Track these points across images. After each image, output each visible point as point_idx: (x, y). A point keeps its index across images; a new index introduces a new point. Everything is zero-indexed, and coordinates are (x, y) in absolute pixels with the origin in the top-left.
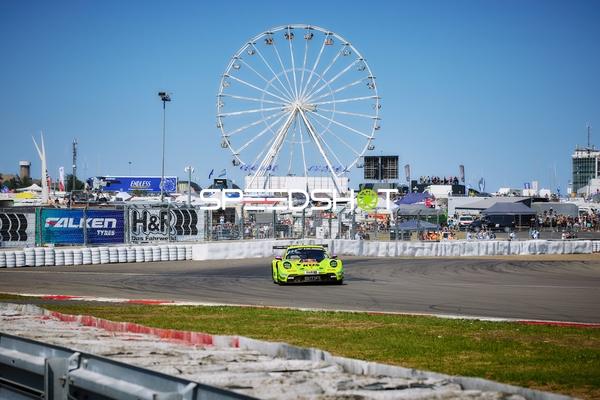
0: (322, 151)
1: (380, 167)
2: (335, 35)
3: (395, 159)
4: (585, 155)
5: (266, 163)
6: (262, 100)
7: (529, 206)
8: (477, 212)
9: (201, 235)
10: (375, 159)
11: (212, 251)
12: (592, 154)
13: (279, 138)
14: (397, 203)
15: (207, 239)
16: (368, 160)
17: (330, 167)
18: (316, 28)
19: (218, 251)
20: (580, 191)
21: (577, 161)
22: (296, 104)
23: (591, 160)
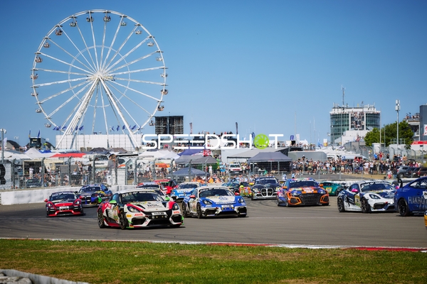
0: (119, 112)
1: (168, 124)
2: (129, 18)
3: (180, 118)
4: (340, 111)
5: (73, 124)
6: (70, 73)
7: (287, 154)
8: (244, 160)
9: (9, 184)
10: (164, 119)
11: (17, 197)
12: (346, 111)
13: (82, 106)
14: (180, 155)
15: (14, 188)
16: (158, 119)
17: (127, 127)
18: (113, 12)
19: (22, 197)
20: (336, 141)
21: (334, 116)
22: (98, 75)
23: (346, 115)
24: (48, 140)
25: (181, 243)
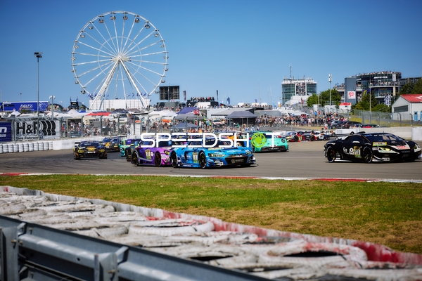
0: (134, 84)
1: (168, 92)
2: (141, 17)
3: (177, 88)
4: (289, 82)
5: (101, 92)
6: (98, 55)
7: (253, 113)
8: (223, 117)
9: (58, 135)
10: (166, 88)
11: (64, 144)
12: (293, 82)
13: (109, 77)
14: (178, 113)
15: (62, 137)
16: (162, 88)
17: (140, 94)
18: (129, 13)
19: (68, 144)
20: (286, 103)
21: (285, 86)
22: (119, 57)
23: (293, 85)
24: (83, 103)
25: (192, 176)
